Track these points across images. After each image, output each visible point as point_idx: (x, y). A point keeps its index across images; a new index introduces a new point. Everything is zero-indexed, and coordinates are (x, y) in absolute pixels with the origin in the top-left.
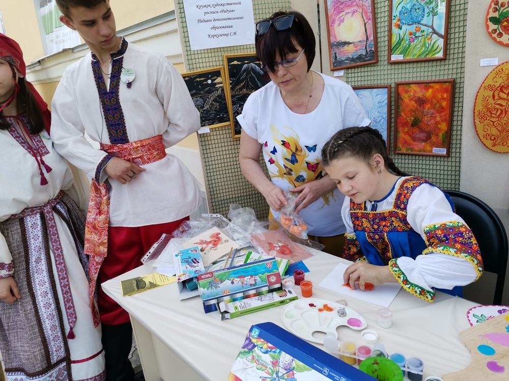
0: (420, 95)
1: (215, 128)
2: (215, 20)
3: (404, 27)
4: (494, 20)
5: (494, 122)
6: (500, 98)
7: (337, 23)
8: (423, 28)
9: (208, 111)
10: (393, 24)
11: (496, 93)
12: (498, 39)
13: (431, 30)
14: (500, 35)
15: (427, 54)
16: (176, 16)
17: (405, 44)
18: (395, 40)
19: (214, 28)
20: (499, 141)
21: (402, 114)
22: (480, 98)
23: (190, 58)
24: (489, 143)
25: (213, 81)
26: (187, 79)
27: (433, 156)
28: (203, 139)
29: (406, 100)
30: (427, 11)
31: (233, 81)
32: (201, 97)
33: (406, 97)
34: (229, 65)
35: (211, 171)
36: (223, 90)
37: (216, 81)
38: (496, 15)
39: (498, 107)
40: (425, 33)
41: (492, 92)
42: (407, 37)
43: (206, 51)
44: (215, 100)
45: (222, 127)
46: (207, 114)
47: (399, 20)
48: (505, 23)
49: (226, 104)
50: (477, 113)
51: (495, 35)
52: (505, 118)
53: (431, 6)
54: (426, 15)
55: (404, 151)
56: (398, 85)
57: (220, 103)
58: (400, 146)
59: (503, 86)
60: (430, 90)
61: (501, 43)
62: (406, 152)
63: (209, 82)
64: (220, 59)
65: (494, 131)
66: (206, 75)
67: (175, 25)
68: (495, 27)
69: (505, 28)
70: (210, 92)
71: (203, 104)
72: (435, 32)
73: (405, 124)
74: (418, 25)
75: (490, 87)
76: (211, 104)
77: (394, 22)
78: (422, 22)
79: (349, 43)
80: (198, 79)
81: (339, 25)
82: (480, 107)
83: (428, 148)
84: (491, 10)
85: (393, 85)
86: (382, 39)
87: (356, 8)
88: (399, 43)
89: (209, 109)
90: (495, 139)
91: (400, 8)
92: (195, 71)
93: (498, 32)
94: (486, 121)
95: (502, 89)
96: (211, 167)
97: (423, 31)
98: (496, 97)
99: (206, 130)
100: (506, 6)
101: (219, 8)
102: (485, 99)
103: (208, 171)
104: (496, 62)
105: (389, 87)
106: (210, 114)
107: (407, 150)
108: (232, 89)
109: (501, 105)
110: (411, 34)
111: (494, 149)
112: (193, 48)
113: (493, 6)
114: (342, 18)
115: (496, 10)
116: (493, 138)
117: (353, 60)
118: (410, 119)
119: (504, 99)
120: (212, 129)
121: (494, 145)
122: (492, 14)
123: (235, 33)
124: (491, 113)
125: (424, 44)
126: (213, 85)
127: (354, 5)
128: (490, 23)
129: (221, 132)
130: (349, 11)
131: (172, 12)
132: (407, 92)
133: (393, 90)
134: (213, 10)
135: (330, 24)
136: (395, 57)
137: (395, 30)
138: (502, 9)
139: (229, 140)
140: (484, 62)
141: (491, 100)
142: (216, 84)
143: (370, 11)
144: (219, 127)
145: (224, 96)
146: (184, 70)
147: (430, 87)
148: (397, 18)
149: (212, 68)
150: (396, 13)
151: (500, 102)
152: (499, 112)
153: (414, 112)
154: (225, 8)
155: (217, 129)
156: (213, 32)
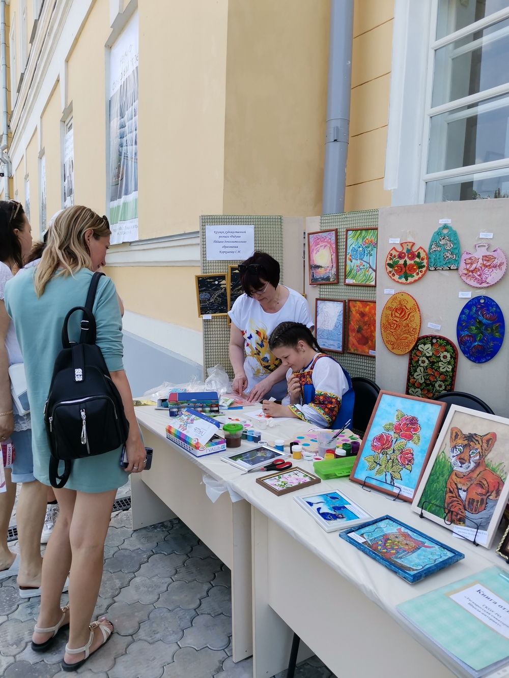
0: (362, 310)
1: (217, 316)
2: (226, 242)
3: (353, 261)
4: (390, 265)
5: (392, 332)
6: (396, 317)
7: (315, 252)
8: (364, 263)
9: (212, 303)
10: (347, 258)
11: (393, 313)
12: (393, 278)
13: (368, 265)
14: (394, 275)
15: (366, 282)
16: (200, 235)
17: (354, 272)
18: (348, 269)
19: (225, 247)
20: (396, 346)
21: (352, 323)
22: (384, 315)
23: (205, 265)
24: (390, 347)
25: (219, 282)
26: (200, 279)
27: (369, 356)
28: (206, 323)
29: (354, 312)
30: (366, 252)
31: (233, 284)
32: (209, 293)
33: (353, 310)
34: (232, 273)
35: (209, 348)
36: (225, 290)
37: (221, 283)
38: (391, 262)
39: (394, 322)
40: (365, 267)
41: (391, 312)
42: (355, 268)
43: (219, 262)
44: (219, 296)
45: (222, 316)
46: (211, 305)
47: (351, 256)
48: (396, 268)
49: (226, 300)
50: (382, 325)
51: (391, 275)
52: (399, 331)
53: (368, 249)
54: (366, 255)
55: (352, 351)
56: (349, 301)
57: (223, 298)
58: (350, 347)
59: (397, 308)
60: (368, 307)
61: (394, 280)
62: (354, 352)
63: (216, 282)
64: (227, 268)
65: (393, 339)
66: (215, 278)
67: (198, 241)
68: (391, 269)
69: (396, 271)
70: (216, 290)
71: (210, 298)
72: (370, 267)
73: (353, 330)
74: (361, 261)
75: (389, 308)
76: (216, 298)
77: (348, 256)
78: (363, 259)
79: (321, 267)
80: (209, 280)
81: (316, 253)
82: (384, 321)
83: (367, 351)
84: (388, 259)
85: (347, 301)
86: (341, 268)
87: (326, 244)
88: (350, 272)
89: (214, 302)
90: (393, 344)
91: (351, 248)
92: (208, 274)
93: (392, 273)
94: (388, 331)
95: (396, 310)
96: (209, 345)
97: (364, 266)
98: (393, 316)
99: (208, 317)
100: (397, 257)
101: (229, 235)
102: (387, 316)
103: (207, 348)
104: (393, 292)
105: (344, 302)
106: (214, 306)
107: (354, 350)
108: (232, 290)
109: (397, 321)
110: (357, 266)
111: (393, 351)
112: (208, 259)
113: (389, 256)
114: (318, 249)
115: (391, 259)
116: (392, 343)
117: (323, 279)
118: (356, 327)
119: (398, 317)
120: (214, 316)
121: (393, 349)
122: (389, 262)
123: (239, 252)
124: (391, 326)
125: (365, 275)
126: (219, 285)
127: (326, 242)
128: (388, 267)
129: (221, 320)
130: (323, 245)
131: (198, 232)
132: (355, 306)
133: (347, 304)
134: (225, 235)
135: (311, 252)
136: (349, 281)
137: (348, 262)
138: (394, 259)
139: (226, 326)
140: (386, 291)
141: (390, 317)
142: (221, 285)
143: (334, 247)
144: (219, 316)
145: (226, 294)
146: (200, 273)
147: (368, 305)
148: (350, 254)
149: (220, 273)
150: (349, 251)
151: (395, 319)
152: (396, 325)
153: (358, 322)
154: (234, 235)
155: (218, 317)
156: (224, 250)
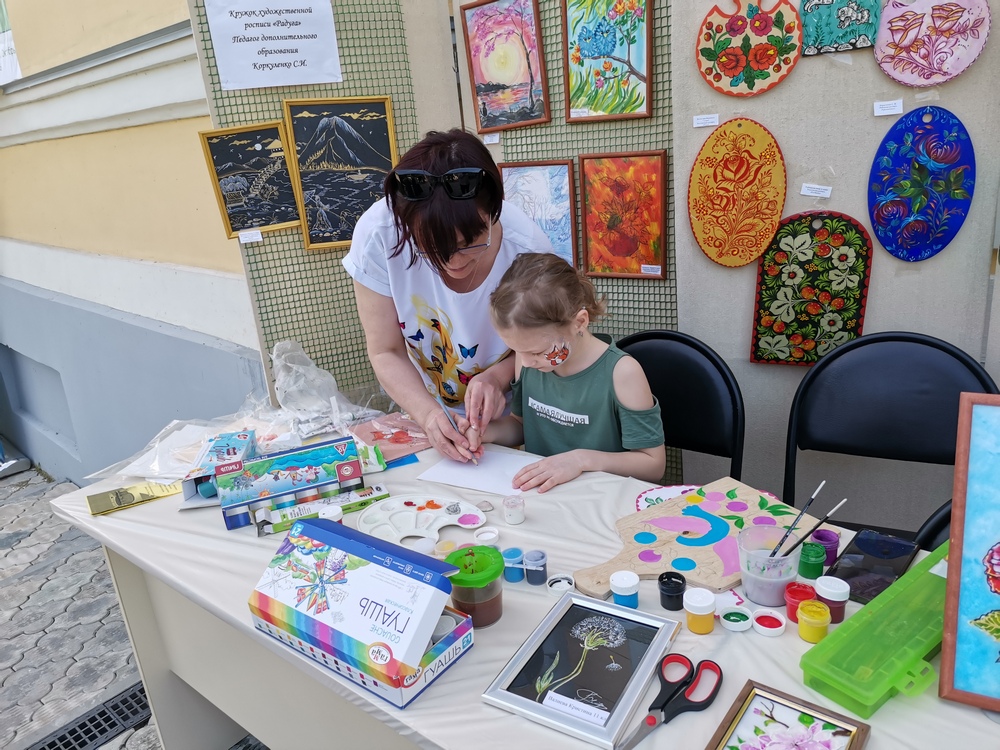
0: (617, 176)
1: (274, 231)
2: (264, 38)
3: (587, 62)
4: (707, 53)
5: (718, 218)
6: (725, 179)
7: (483, 51)
8: (616, 64)
9: (257, 201)
10: (570, 57)
11: (719, 171)
12: (716, 84)
13: (626, 68)
14: (718, 77)
15: (623, 109)
16: (194, 29)
17: (590, 89)
18: (574, 82)
19: (263, 52)
20: (727, 248)
21: (593, 209)
22: (696, 179)
23: (220, 104)
24: (713, 252)
25: (264, 145)
26: (215, 141)
27: (644, 279)
28: (251, 252)
29: (597, 185)
30: (619, 35)
31: (303, 147)
32: (243, 175)
33: (595, 179)
34: (293, 119)
35: (269, 309)
36: (284, 163)
37: (269, 147)
38: (710, 45)
39: (722, 192)
40: (619, 72)
41: (713, 169)
42: (592, 79)
43: (250, 93)
44: (270, 181)
45: (286, 229)
46: (255, 205)
47: (579, 50)
48: (724, 59)
49: (290, 188)
50: (692, 204)
51: (710, 78)
52: (734, 212)
53: (625, 28)
54: (618, 43)
55: (599, 271)
56: (582, 159)
57: (281, 186)
58: (593, 263)
59: (727, 160)
60: (632, 169)
61: (719, 90)
62: (603, 274)
63: (258, 147)
64: (278, 107)
65: (719, 233)
66: (252, 135)
67: (192, 47)
68: (710, 64)
69: (723, 66)
70: (260, 165)
71: (248, 188)
72: (633, 71)
73: (599, 225)
74: (608, 60)
75: (709, 161)
76: (263, 187)
77: (572, 52)
78: (613, 54)
79: (503, 87)
80: (237, 143)
81: (487, 55)
82: (696, 194)
83: (634, 266)
84: (702, 37)
85: (576, 161)
86: (556, 82)
87: (511, 27)
88: (581, 89)
89: (259, 197)
90: (721, 244)
91: (578, 30)
92: (231, 127)
93: (714, 72)
94: (707, 217)
95: (726, 164)
96: (268, 303)
97: (615, 70)
98: (719, 178)
99: (252, 235)
100: (724, 31)
101: (272, 18)
102: (702, 181)
103: (263, 310)
104: (715, 120)
105: (571, 164)
106: (262, 206)
107: (604, 269)
108: (301, 161)
109: (727, 191)
110: (598, 74)
111: (720, 261)
112: (224, 87)
113: (705, 30)
114: (491, 43)
115: (709, 37)
116: (717, 243)
118: (606, 218)
119: (730, 180)
120: (268, 232)
121: (721, 255)
122: (704, 44)
123: (303, 63)
124: (714, 204)
125: (619, 92)
126: (266, 153)
127: (508, 23)
128: (701, 57)
129: (285, 239)
130: (502, 31)
131: (186, 24)
132: (598, 171)
133: (577, 168)
134: (260, 20)
135: (473, 53)
136: (575, 114)
137: (573, 66)
138: (718, 35)
139: (299, 253)
140: (698, 121)
141: (711, 183)
142: (270, 152)
143: (534, 32)
144: (280, 230)
145: (287, 174)
146: (211, 126)
148: (575, 47)
149: (262, 123)
150: (573, 38)
151: (724, 185)
152: (725, 201)
153: (610, 205)
154: (283, 17)
155: (277, 234)
156: (262, 59)
